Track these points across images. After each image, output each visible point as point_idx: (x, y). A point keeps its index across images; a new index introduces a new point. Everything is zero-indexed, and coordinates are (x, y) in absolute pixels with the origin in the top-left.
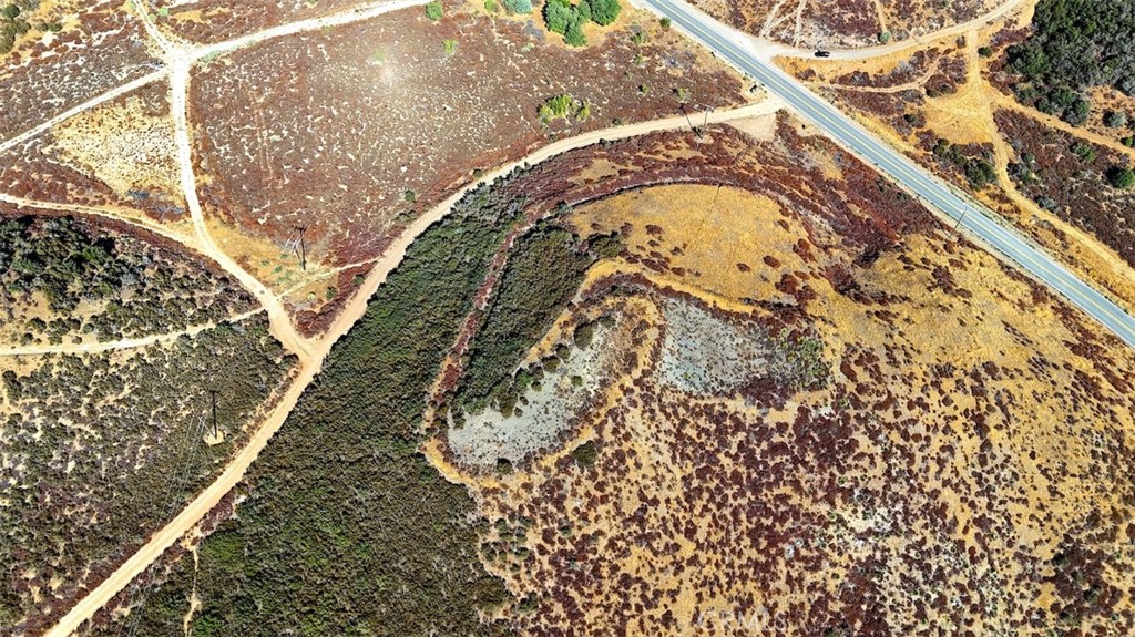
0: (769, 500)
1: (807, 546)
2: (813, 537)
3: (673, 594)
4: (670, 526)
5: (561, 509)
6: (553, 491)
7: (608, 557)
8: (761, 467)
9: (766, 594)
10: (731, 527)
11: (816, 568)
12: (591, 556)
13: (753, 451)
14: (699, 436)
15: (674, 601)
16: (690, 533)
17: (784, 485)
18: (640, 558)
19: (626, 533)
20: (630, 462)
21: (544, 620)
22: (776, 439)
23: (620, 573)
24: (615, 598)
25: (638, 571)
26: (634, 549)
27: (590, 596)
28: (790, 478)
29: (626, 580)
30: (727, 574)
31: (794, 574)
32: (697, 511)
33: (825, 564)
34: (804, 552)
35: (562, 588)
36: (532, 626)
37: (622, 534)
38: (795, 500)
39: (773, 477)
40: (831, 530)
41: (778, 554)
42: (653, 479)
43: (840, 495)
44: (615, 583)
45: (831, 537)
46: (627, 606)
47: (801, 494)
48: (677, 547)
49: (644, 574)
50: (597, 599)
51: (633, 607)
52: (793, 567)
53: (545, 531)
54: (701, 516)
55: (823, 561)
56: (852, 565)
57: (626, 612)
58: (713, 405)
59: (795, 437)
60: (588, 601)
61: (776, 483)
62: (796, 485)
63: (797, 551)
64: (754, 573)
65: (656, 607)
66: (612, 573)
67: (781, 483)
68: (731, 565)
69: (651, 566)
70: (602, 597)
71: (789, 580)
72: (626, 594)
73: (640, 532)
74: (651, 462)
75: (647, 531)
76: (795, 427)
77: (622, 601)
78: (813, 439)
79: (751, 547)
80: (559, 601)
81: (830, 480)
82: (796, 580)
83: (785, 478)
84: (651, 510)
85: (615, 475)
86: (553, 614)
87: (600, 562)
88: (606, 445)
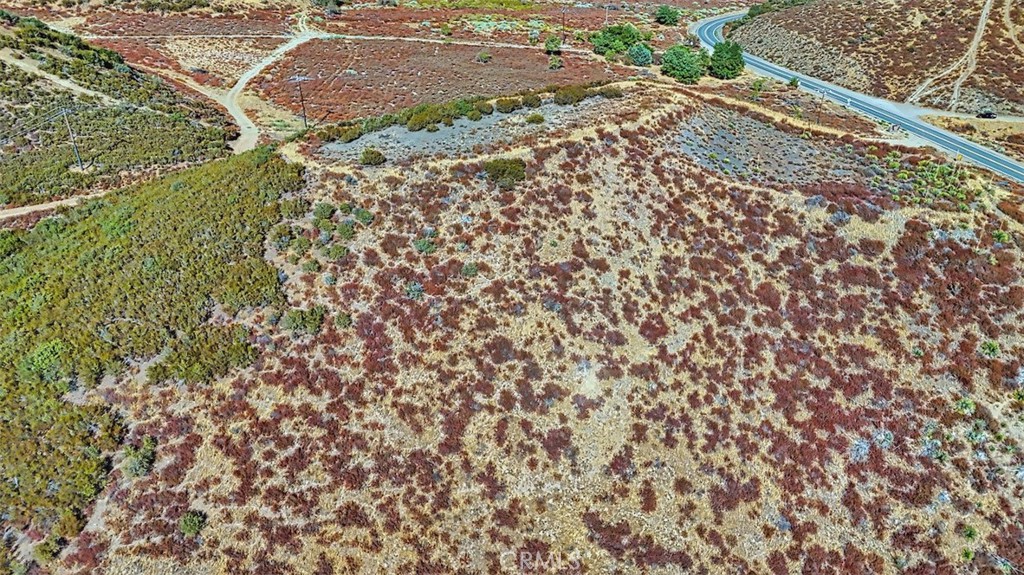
0: (828, 349)
1: (900, 448)
2: (915, 434)
3: (585, 407)
4: (617, 307)
5: (433, 220)
6: (431, 198)
7: (481, 303)
8: (820, 294)
9: (793, 498)
10: (740, 360)
11: (918, 499)
12: (452, 293)
13: (809, 269)
14: (711, 219)
15: (583, 415)
16: (654, 330)
17: (864, 330)
18: (540, 325)
19: (529, 284)
20: (576, 206)
21: (318, 353)
22: (858, 260)
23: (493, 333)
24: (467, 366)
25: (529, 342)
26: (535, 310)
27: (423, 346)
28: (877, 323)
29: (501, 349)
30: (712, 426)
31: (866, 497)
32: (677, 309)
33: (942, 497)
34: (892, 460)
35: (379, 319)
36: (294, 354)
37: (522, 283)
38: (884, 361)
39: (840, 316)
40: (960, 432)
41: (830, 445)
42: (608, 238)
43: (985, 372)
44: (478, 345)
45: (960, 447)
46: (487, 390)
47: (897, 356)
48: (619, 340)
49: (538, 351)
50: (433, 356)
51: (497, 396)
52: (863, 480)
53: (390, 237)
54: (683, 318)
55: (937, 490)
56: (1007, 521)
57: (479, 398)
58: (749, 192)
59: (895, 265)
60: (414, 353)
61: (847, 325)
62: (889, 339)
63: (876, 456)
64: (772, 451)
65: (544, 411)
66: (480, 328)
67: (857, 329)
68: (724, 414)
69: (557, 343)
70: (444, 356)
71: (850, 499)
72: (491, 369)
73: (556, 291)
74: (615, 219)
75: (569, 294)
76: (896, 251)
77: (478, 376)
78: (933, 276)
79: (775, 407)
80: (362, 336)
81: (962, 345)
82: (868, 507)
83: (866, 321)
84: (589, 272)
85: (544, 210)
86: (340, 351)
87: (464, 306)
88: (545, 174)
